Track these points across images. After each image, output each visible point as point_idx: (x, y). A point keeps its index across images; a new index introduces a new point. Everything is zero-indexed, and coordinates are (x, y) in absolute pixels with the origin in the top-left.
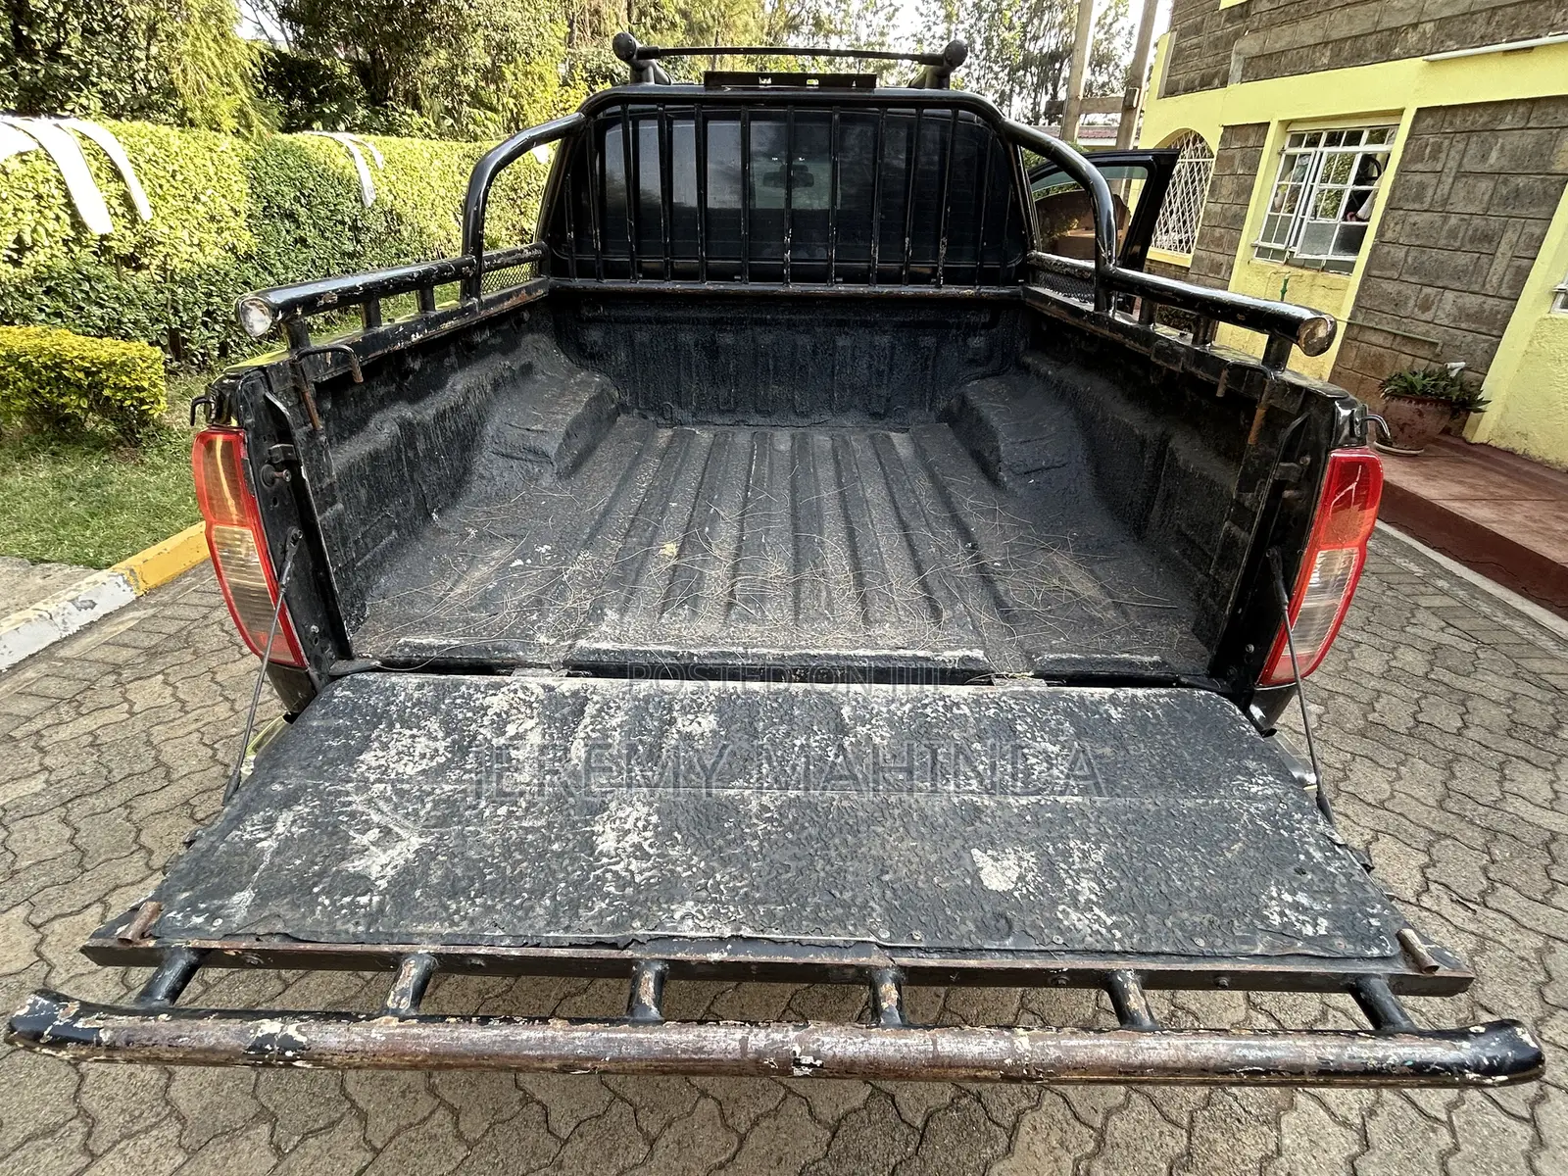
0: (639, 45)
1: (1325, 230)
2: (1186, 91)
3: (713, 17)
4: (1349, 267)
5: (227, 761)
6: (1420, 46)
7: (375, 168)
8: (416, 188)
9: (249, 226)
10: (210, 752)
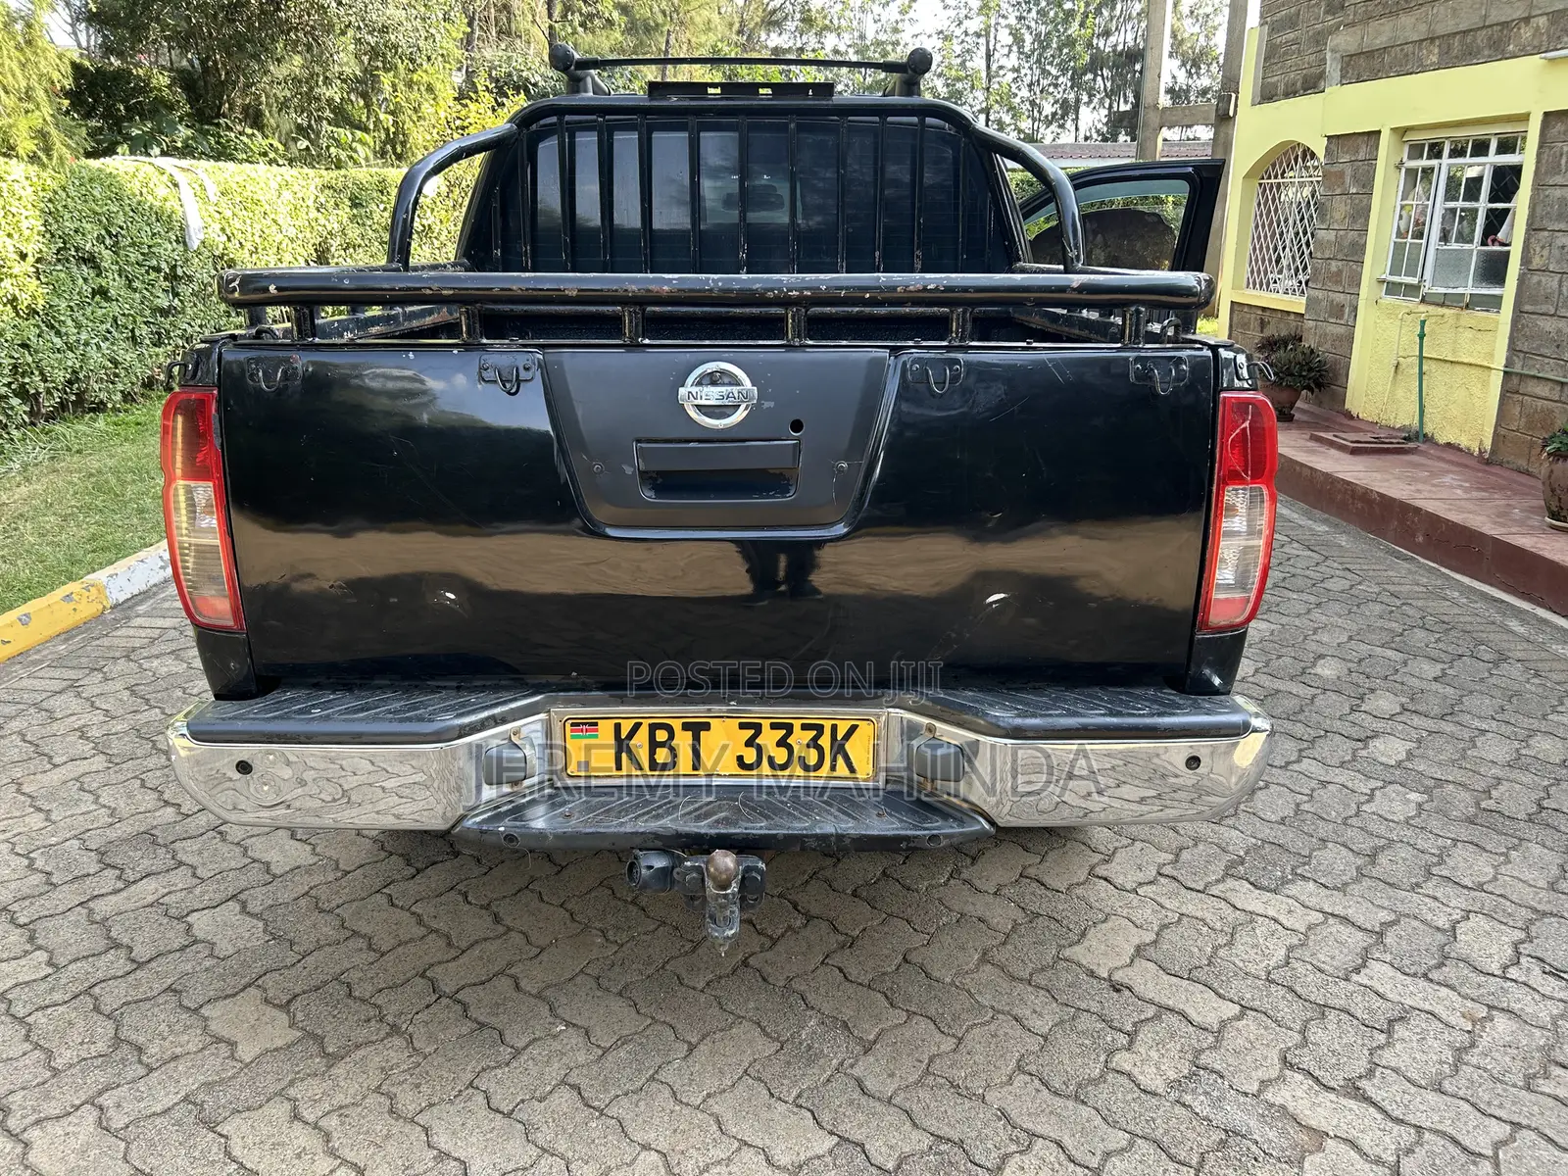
0: (577, 56)
1: (1461, 258)
2: (1287, 95)
3: (664, 13)
4: (1495, 303)
5: (48, 869)
6: (1536, 43)
7: (206, 200)
8: (258, 227)
9: (37, 272)
10: (26, 862)
